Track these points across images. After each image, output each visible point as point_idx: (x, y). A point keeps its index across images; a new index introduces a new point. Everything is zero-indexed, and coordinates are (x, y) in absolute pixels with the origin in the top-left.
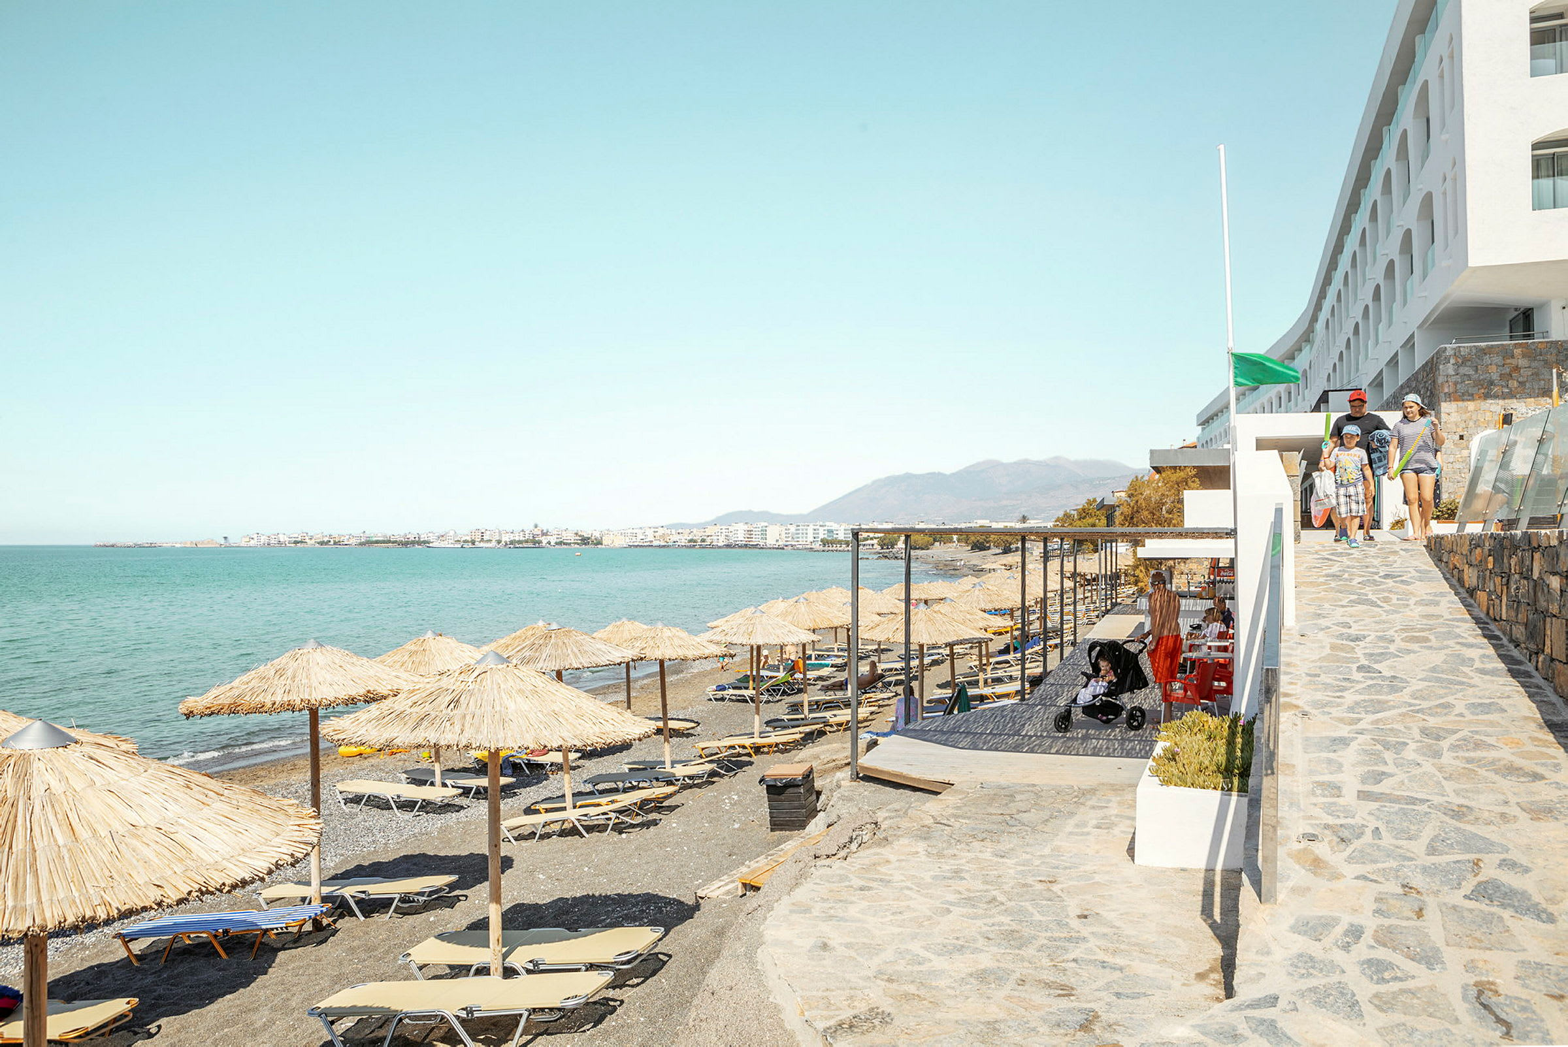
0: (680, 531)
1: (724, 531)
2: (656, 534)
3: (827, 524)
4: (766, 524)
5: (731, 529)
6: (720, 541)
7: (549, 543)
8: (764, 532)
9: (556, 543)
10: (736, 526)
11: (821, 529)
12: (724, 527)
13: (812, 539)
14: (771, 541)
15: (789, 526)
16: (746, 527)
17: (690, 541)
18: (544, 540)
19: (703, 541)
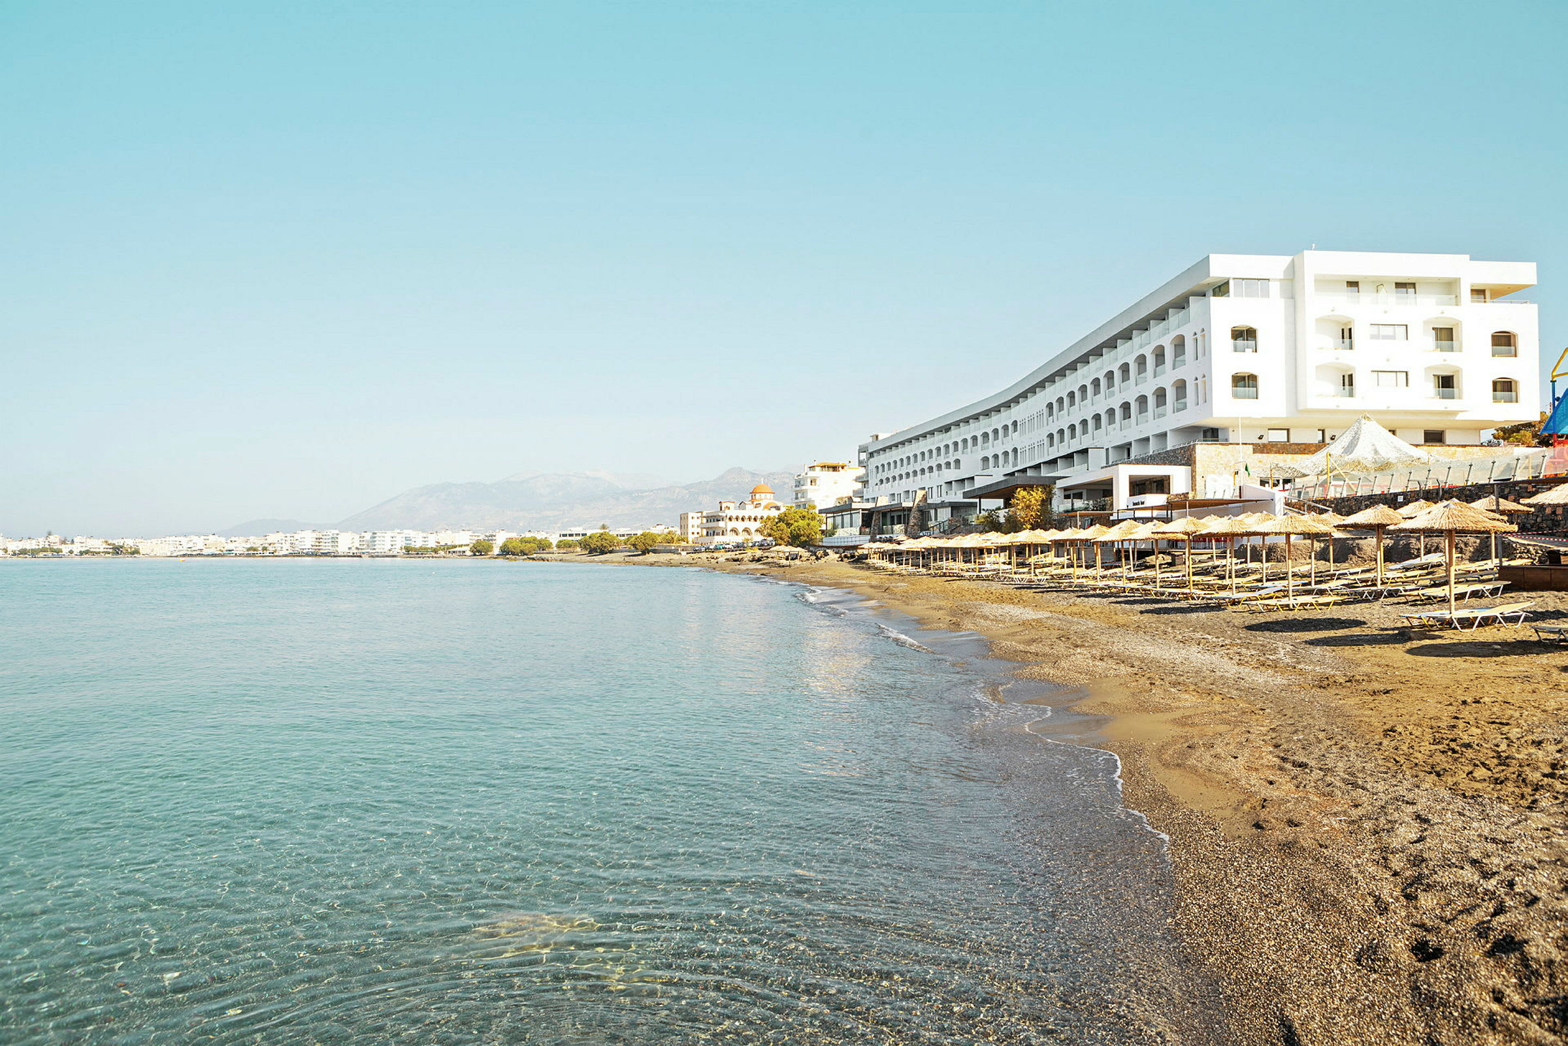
0: (233, 539)
1: (288, 539)
2: (207, 542)
3: (405, 531)
4: (337, 532)
5: (296, 536)
6: (284, 549)
7: (71, 552)
8: (334, 540)
9: (81, 553)
10: (303, 534)
11: (399, 536)
12: (288, 535)
13: (390, 547)
14: (342, 548)
15: (363, 534)
16: (315, 535)
17: (249, 549)
18: (65, 549)
19: (265, 549)
